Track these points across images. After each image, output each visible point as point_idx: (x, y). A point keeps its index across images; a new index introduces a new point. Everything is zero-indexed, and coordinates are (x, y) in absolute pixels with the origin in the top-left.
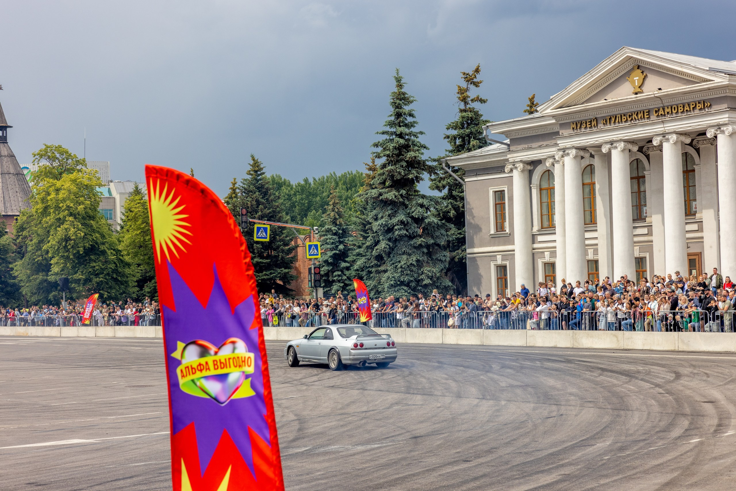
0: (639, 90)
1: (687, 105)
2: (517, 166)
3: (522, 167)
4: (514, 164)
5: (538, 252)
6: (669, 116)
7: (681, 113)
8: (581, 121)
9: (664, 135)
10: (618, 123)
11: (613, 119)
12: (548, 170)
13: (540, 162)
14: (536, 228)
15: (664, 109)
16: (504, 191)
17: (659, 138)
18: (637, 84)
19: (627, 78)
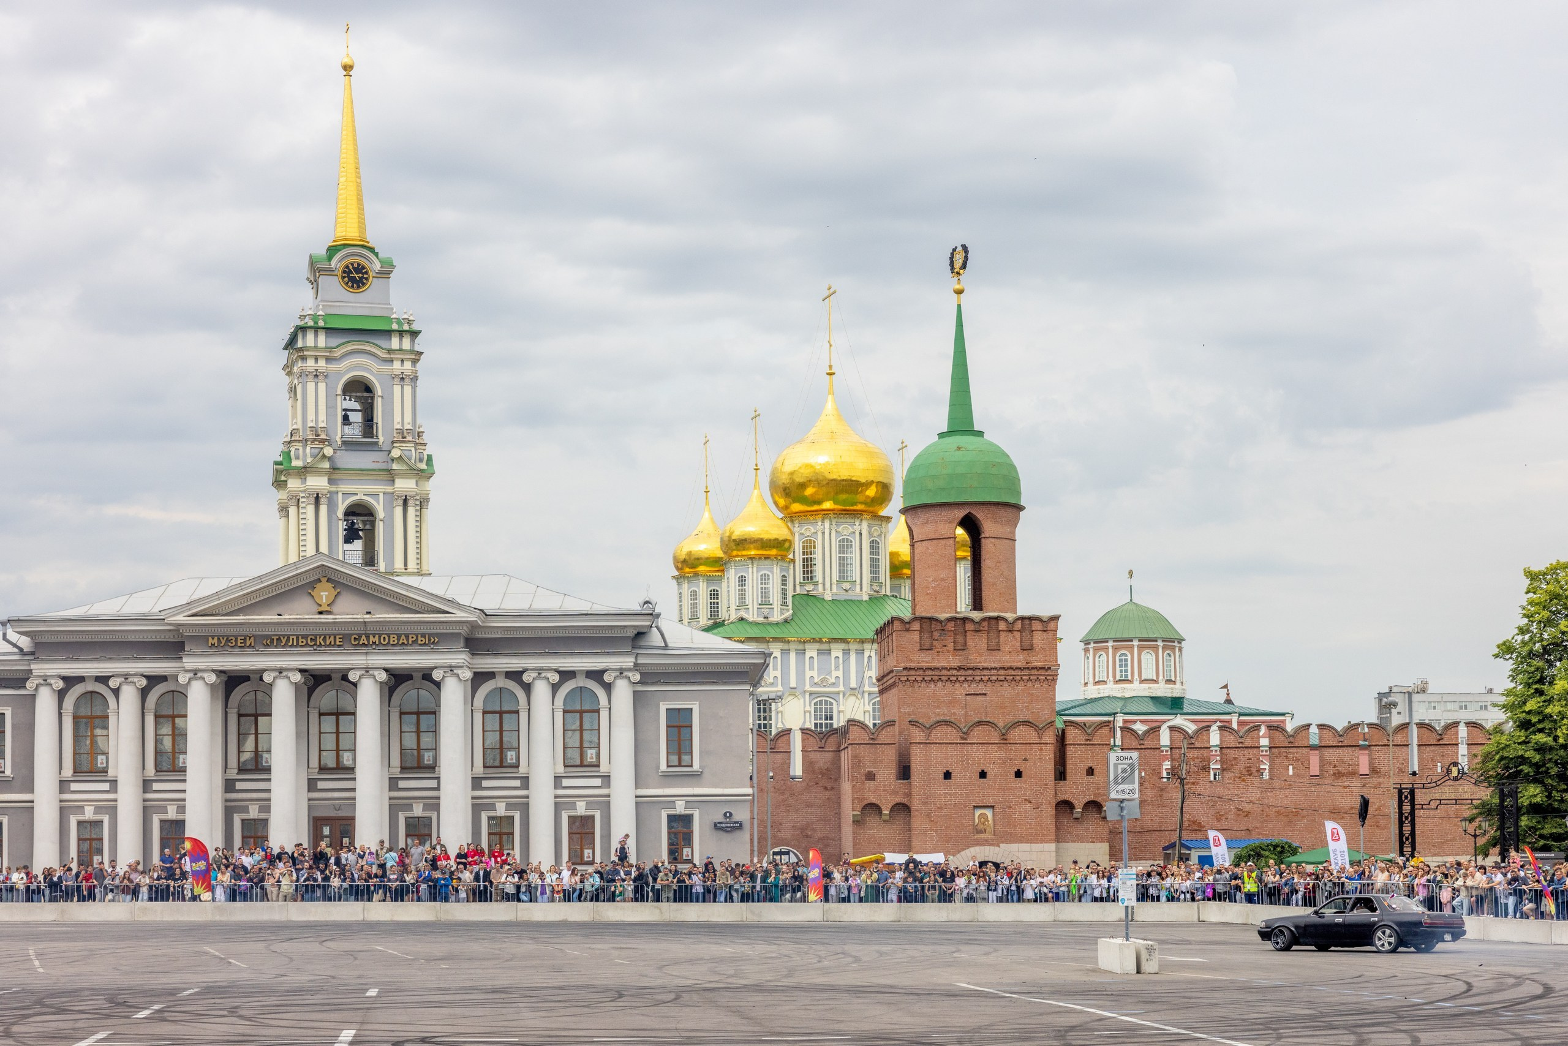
0: (328, 609)
1: (403, 637)
2: (52, 681)
3: (60, 684)
4: (45, 678)
5: (70, 807)
6: (374, 647)
7: (393, 645)
8: (228, 636)
9: (367, 669)
10: (291, 646)
11: (284, 641)
12: (92, 692)
13: (81, 679)
14: (68, 772)
15: (368, 637)
16: (4, 714)
17: (358, 673)
18: (324, 601)
19: (310, 591)
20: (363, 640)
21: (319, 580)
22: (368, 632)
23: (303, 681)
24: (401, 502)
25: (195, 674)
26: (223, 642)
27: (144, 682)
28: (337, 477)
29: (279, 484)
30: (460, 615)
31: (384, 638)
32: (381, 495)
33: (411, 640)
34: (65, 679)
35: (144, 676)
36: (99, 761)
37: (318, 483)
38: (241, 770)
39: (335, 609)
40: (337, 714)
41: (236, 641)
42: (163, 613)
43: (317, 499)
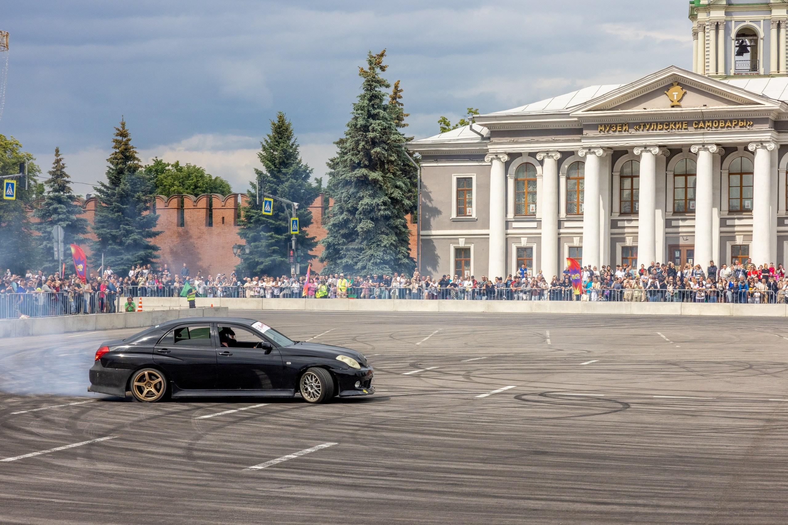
0: (678, 104)
1: (729, 122)
2: (501, 156)
3: (506, 158)
4: (496, 154)
5: (512, 237)
6: (708, 129)
7: (722, 127)
8: (611, 124)
9: (703, 145)
10: (653, 130)
11: (648, 126)
12: (527, 163)
13: (520, 155)
14: (511, 215)
15: (704, 123)
16: (471, 178)
17: (697, 147)
18: (675, 98)
19: (666, 92)
20: (701, 125)
21: (672, 85)
22: (705, 119)
23: (661, 153)
24: (775, 25)
25: (590, 150)
26: (608, 128)
27: (559, 156)
28: (732, 10)
29: (693, 17)
30: (767, 105)
31: (716, 123)
32: (762, 21)
33: (734, 123)
34: (509, 154)
35: (559, 152)
36: (531, 208)
37: (718, 15)
38: (621, 214)
39: (682, 103)
40: (686, 175)
41: (616, 127)
42: (568, 110)
43: (717, 26)
